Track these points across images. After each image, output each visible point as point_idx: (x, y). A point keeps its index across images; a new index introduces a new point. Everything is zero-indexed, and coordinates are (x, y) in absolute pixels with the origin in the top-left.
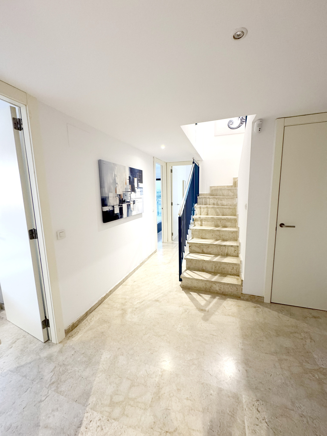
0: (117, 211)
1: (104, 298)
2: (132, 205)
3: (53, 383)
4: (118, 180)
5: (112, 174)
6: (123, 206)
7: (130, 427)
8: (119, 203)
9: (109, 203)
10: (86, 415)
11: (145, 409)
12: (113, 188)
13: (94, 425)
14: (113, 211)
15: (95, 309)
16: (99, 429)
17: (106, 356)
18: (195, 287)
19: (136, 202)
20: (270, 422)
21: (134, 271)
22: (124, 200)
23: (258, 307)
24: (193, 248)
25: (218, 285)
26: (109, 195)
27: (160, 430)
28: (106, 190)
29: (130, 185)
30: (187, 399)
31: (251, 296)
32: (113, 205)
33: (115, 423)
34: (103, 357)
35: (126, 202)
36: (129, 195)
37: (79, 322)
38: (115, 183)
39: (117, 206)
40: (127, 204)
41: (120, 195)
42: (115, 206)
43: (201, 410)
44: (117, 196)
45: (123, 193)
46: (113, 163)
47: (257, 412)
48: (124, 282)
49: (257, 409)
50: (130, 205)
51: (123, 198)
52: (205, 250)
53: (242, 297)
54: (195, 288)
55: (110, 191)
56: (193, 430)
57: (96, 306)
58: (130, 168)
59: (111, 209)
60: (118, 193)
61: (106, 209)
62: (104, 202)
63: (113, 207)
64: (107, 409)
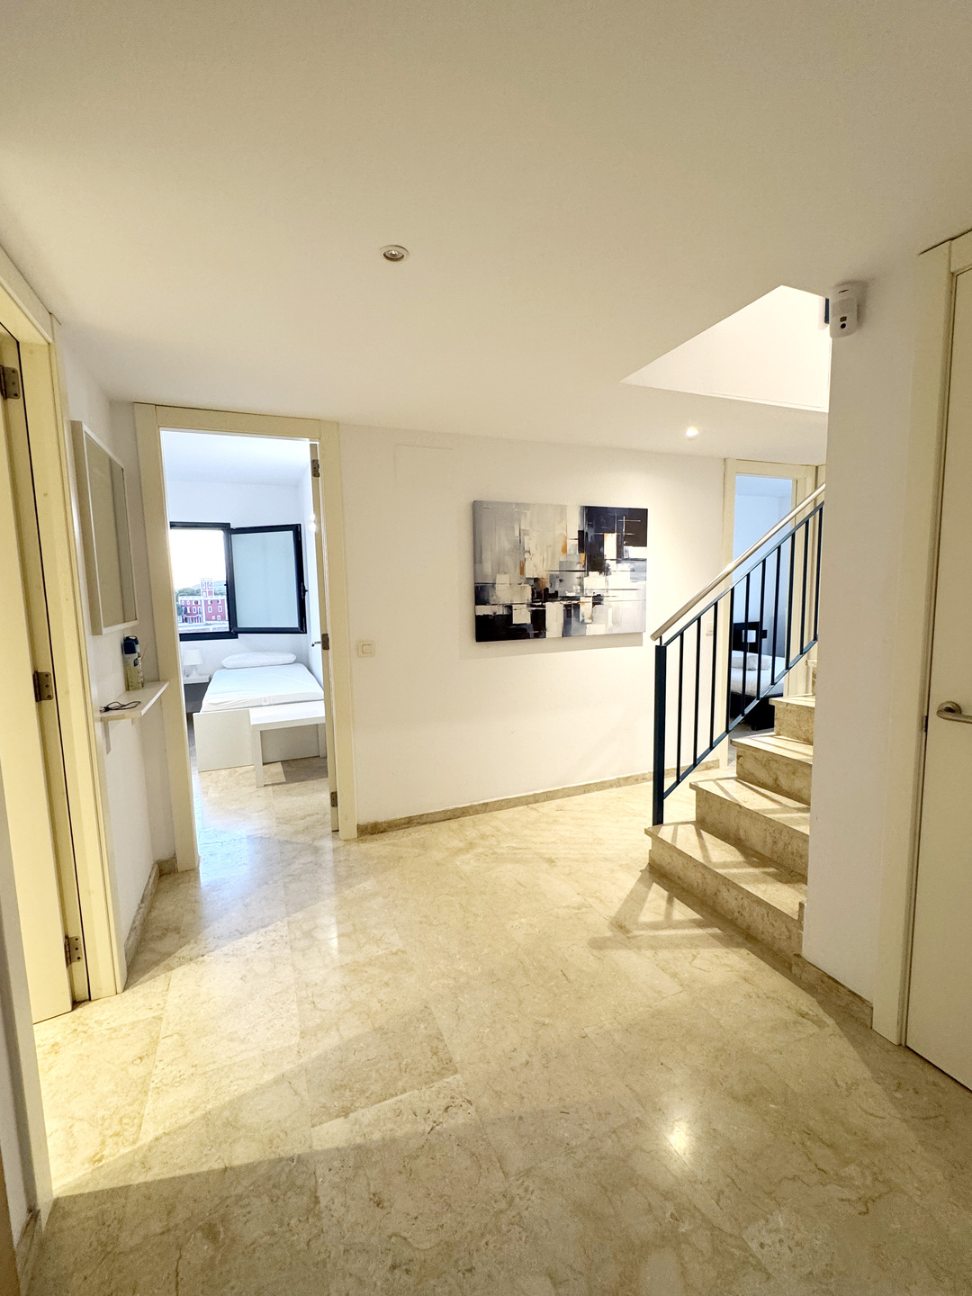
0: (522, 617)
1: (463, 813)
2: (586, 608)
3: (293, 875)
4: (529, 543)
5: (513, 528)
6: (547, 609)
7: (294, 965)
8: (532, 599)
9: (495, 597)
10: (279, 923)
11: (326, 966)
12: (510, 562)
13: (273, 935)
14: (510, 617)
15: (433, 822)
16: (273, 943)
17: (368, 885)
18: (679, 878)
19: (605, 599)
20: (439, 1134)
21: (586, 789)
22: (551, 591)
23: (819, 1024)
24: (750, 765)
25: (734, 893)
26: (495, 580)
27: (310, 995)
28: (488, 568)
29: (583, 555)
30: (380, 1001)
31: (826, 979)
32: (508, 602)
33: (288, 951)
34: (364, 885)
35: (559, 599)
36: (577, 581)
37: (389, 827)
38: (520, 549)
39: (525, 606)
40: (565, 603)
41: (536, 580)
42: (514, 607)
43: (377, 1026)
44: (523, 581)
45: (552, 576)
46: (518, 505)
47: (443, 1108)
48: (536, 802)
49: (448, 1107)
50: (577, 606)
51: (548, 586)
52: (784, 782)
53: (795, 969)
54: (679, 881)
55: (500, 568)
56: (338, 1030)
57: (438, 817)
58: (586, 507)
59: (501, 611)
60: (530, 573)
61: (484, 610)
62: (481, 594)
63: (510, 607)
64: (298, 934)
